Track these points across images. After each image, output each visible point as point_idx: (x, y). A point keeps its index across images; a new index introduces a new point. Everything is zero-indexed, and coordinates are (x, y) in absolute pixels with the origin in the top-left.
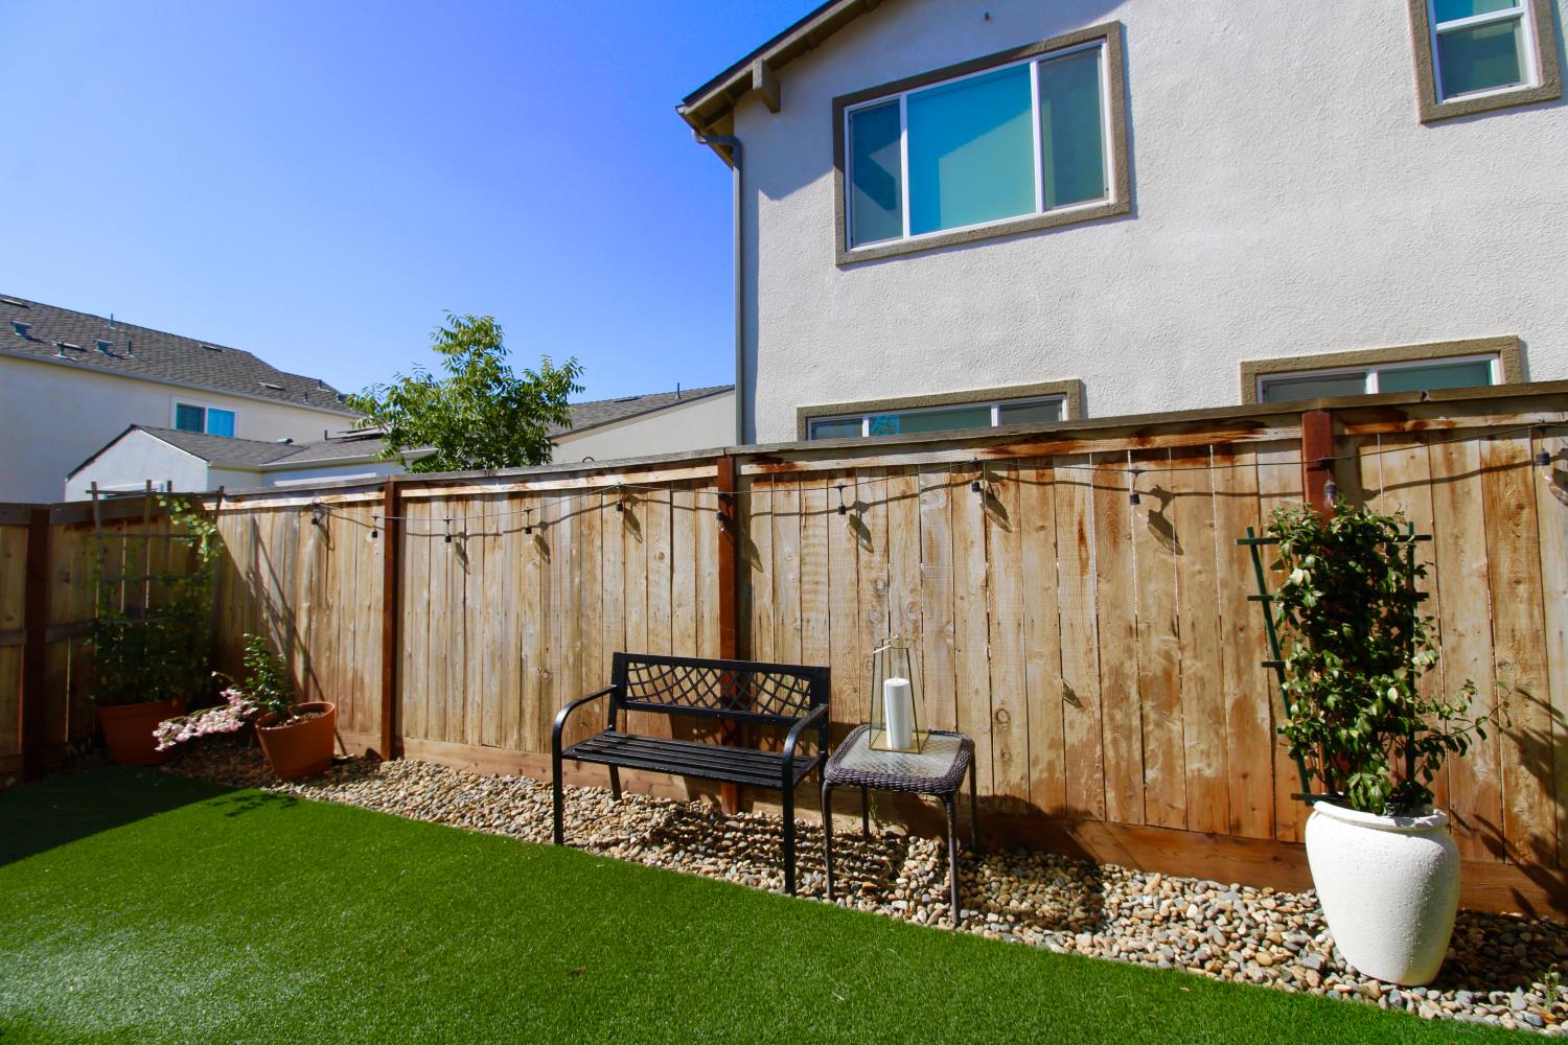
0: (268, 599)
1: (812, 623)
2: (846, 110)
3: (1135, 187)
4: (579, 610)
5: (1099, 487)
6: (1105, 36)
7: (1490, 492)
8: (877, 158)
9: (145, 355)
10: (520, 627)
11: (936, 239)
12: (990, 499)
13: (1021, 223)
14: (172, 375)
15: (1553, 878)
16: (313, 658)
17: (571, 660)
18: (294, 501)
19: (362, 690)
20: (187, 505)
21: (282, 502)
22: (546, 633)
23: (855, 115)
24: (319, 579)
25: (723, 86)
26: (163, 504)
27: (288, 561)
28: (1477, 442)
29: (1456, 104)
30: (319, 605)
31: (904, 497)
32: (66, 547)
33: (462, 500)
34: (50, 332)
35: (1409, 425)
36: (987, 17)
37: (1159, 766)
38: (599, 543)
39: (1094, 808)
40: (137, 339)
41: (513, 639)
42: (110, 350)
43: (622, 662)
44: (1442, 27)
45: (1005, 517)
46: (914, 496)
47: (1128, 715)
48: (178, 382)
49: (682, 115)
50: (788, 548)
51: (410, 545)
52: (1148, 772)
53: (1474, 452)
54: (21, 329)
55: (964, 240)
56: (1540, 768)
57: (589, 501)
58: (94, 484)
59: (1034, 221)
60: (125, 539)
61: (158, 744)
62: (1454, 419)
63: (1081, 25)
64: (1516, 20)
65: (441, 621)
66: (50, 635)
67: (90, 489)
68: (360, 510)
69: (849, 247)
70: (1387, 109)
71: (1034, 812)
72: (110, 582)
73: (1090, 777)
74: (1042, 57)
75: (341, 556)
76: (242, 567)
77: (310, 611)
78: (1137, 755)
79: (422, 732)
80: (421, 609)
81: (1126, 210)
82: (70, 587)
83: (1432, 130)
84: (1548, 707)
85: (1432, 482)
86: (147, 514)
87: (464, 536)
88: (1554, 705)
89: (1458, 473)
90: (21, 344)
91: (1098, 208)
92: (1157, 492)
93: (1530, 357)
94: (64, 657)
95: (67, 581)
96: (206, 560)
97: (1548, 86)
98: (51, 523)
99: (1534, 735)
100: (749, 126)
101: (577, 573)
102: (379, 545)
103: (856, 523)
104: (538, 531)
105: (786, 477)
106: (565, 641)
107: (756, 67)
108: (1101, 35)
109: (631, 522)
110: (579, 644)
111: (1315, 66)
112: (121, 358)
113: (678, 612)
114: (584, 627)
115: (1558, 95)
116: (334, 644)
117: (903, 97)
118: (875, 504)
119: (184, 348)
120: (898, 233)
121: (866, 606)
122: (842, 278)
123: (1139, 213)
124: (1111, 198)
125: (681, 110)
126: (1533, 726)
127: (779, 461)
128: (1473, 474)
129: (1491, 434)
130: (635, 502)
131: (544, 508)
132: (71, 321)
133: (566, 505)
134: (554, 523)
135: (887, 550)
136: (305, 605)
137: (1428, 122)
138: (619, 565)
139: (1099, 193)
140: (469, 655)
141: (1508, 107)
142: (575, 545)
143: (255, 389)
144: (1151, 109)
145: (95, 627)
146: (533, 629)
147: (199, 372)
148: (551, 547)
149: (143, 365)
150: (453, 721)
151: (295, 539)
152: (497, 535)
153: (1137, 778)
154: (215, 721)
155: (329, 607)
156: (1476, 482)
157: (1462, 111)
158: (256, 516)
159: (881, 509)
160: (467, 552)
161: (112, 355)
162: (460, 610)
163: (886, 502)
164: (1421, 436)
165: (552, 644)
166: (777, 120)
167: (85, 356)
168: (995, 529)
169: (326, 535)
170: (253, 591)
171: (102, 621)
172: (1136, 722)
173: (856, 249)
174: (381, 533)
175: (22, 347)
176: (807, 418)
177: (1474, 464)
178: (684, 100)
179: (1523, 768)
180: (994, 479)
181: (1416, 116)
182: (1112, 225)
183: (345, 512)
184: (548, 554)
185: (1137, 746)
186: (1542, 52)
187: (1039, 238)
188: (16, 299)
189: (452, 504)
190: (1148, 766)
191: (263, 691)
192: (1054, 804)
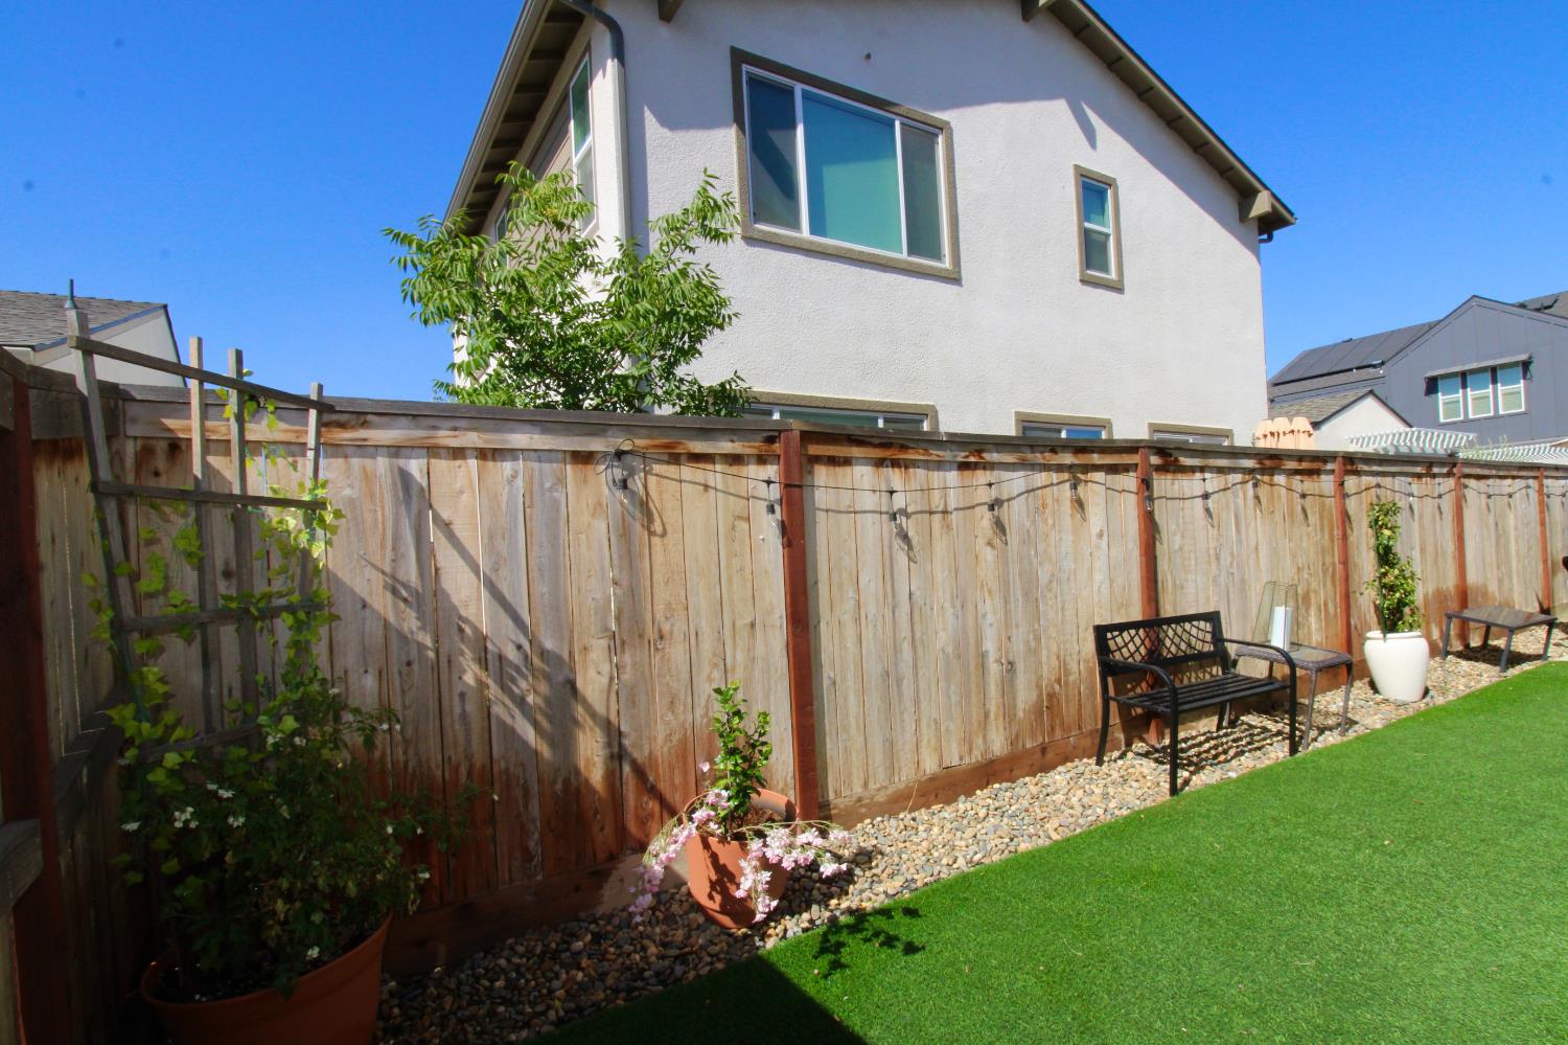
2: (745, 68)
3: (960, 261)
6: (940, 131)
8: (774, 137)
10: (980, 618)
11: (834, 247)
13: (896, 260)
17: (1032, 645)
22: (1006, 620)
23: (753, 78)
29: (1091, 275)
33: (899, 466)
36: (868, 57)
41: (971, 634)
43: (1101, 632)
44: (1085, 225)
55: (855, 257)
59: (901, 261)
63: (927, 111)
64: (1109, 236)
65: (879, 627)
69: (751, 221)
70: (1070, 267)
74: (903, 119)
80: (847, 614)
81: (958, 278)
83: (1085, 289)
87: (905, 512)
91: (940, 268)
97: (1119, 281)
108: (937, 127)
109: (1079, 504)
110: (1038, 627)
115: (1121, 288)
117: (797, 87)
120: (797, 226)
122: (749, 252)
123: (963, 283)
124: (947, 261)
134: (1009, 500)
137: (1083, 283)
139: (938, 255)
141: (1107, 286)
146: (993, 618)
148: (1007, 527)
152: (946, 512)
157: (1093, 281)
160: (910, 534)
162: (905, 609)
165: (1013, 631)
166: (665, 31)
173: (760, 226)
181: (1078, 276)
182: (948, 287)
184: (1005, 535)
186: (1116, 259)
187: (906, 278)
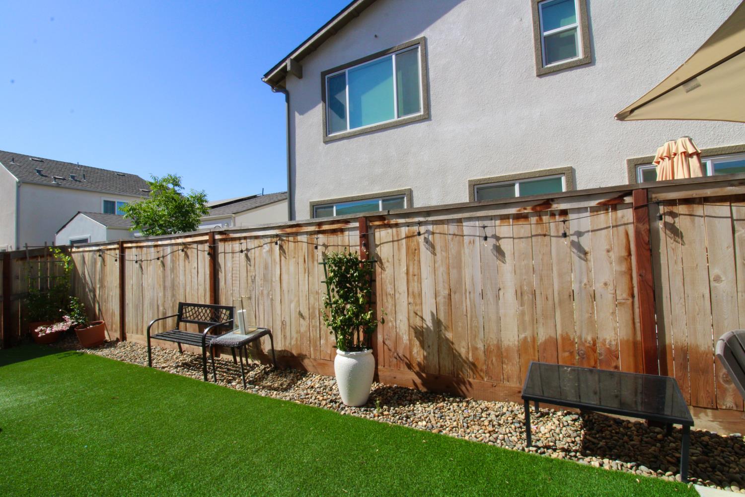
0: (88, 284)
1: (235, 291)
2: (326, 77)
3: (430, 107)
4: (173, 288)
5: (309, 243)
6: (419, 43)
7: (408, 245)
8: (338, 97)
9: (91, 180)
10: (158, 293)
11: (358, 131)
12: (281, 247)
13: (389, 123)
14: (101, 188)
15: (422, 375)
16: (101, 306)
17: (171, 305)
18: (94, 248)
19: (114, 317)
20: (59, 250)
21: (91, 249)
22: (164, 295)
23: (330, 79)
24: (102, 276)
25: (278, 69)
26: (51, 250)
27: (93, 270)
28: (404, 228)
29: (550, 67)
30: (102, 286)
31: (259, 247)
32: (17, 267)
33: (141, 248)
34: (51, 172)
35: (386, 222)
36: (376, 36)
37: (324, 339)
38: (178, 263)
39: (307, 354)
40: (88, 172)
41: (156, 298)
42: (76, 178)
43: (182, 306)
44: (546, 33)
45: (285, 254)
46: (262, 246)
47: (316, 322)
48: (103, 191)
49: (264, 81)
50: (229, 264)
51: (127, 264)
52: (321, 341)
53: (404, 231)
54: (39, 172)
55: (369, 131)
56: (420, 339)
57: (175, 248)
58: (26, 244)
59: (394, 122)
60: (39, 264)
61: (39, 334)
62: (397, 220)
63: (411, 39)
64: (575, 29)
65: (136, 292)
66: (12, 298)
67: (25, 246)
68: (113, 251)
69: (328, 134)
70: (524, 71)
71: (292, 355)
72: (34, 279)
73: (306, 343)
74: (397, 52)
75: (108, 268)
76: (80, 273)
77: (100, 288)
78: (319, 336)
79: (131, 331)
80: (130, 287)
81: (427, 117)
82: (19, 281)
83: (541, 79)
84: (422, 318)
85: (393, 241)
86: (45, 253)
87: (141, 261)
88: (424, 317)
89: (400, 238)
90: (38, 178)
91: (417, 117)
92: (324, 245)
93: (577, 175)
94: (18, 305)
95: (18, 278)
96: (67, 270)
97: (586, 58)
98: (11, 258)
99: (418, 327)
100: (292, 84)
101: (172, 274)
102: (117, 264)
103: (247, 256)
104: (161, 259)
105: (228, 240)
106: (170, 298)
107: (288, 62)
108: (417, 43)
109: (187, 256)
110: (173, 299)
111: (497, 53)
112: (80, 181)
113: (200, 287)
114: (174, 293)
115: (590, 61)
116: (106, 300)
117: (347, 70)
118: (251, 249)
119: (109, 175)
120: (345, 128)
121: (249, 285)
122: (326, 148)
123: (432, 118)
124: (422, 113)
125: (263, 80)
126: (418, 325)
127: (225, 234)
128: (403, 239)
129: (408, 225)
130: (188, 248)
131: (163, 250)
132: (61, 166)
133: (169, 250)
135: (255, 266)
136: (98, 286)
137: (540, 75)
138: (183, 271)
139: (418, 110)
140: (144, 303)
141: (570, 67)
142: (172, 264)
143: (137, 192)
144: (436, 74)
145: (28, 295)
146: (161, 294)
147: (113, 186)
149: (90, 184)
150: (140, 327)
151: (94, 263)
152: (151, 260)
153: (318, 343)
154: (58, 327)
155: (105, 287)
156: (404, 241)
157: (552, 71)
158: (84, 253)
159: (253, 250)
160: (143, 266)
161: (76, 181)
162: (141, 288)
163: (254, 248)
164: (390, 226)
165: (166, 300)
166: (301, 82)
167: (65, 182)
168: (283, 258)
169: (104, 260)
170: (84, 281)
171: (31, 293)
172: (318, 324)
173: (330, 135)
174: (118, 259)
175: (39, 180)
176: (313, 206)
177: (404, 236)
178: (264, 75)
179: (415, 339)
180: (283, 240)
181: (535, 73)
182: (422, 123)
183: (108, 252)
184: (164, 267)
185: (318, 332)
186: (584, 43)
187: (396, 129)
188: (39, 158)
189: (138, 249)
190: (321, 339)
191: (76, 317)
192: (297, 352)
